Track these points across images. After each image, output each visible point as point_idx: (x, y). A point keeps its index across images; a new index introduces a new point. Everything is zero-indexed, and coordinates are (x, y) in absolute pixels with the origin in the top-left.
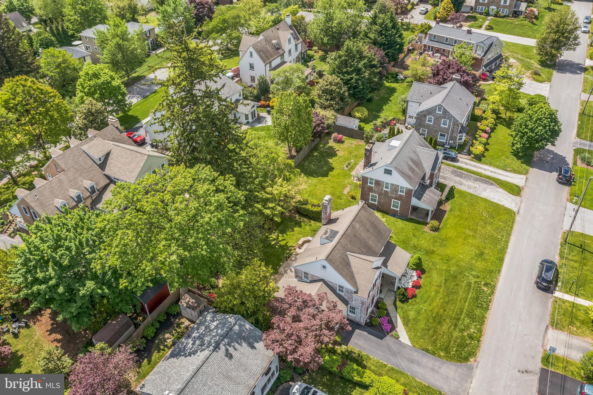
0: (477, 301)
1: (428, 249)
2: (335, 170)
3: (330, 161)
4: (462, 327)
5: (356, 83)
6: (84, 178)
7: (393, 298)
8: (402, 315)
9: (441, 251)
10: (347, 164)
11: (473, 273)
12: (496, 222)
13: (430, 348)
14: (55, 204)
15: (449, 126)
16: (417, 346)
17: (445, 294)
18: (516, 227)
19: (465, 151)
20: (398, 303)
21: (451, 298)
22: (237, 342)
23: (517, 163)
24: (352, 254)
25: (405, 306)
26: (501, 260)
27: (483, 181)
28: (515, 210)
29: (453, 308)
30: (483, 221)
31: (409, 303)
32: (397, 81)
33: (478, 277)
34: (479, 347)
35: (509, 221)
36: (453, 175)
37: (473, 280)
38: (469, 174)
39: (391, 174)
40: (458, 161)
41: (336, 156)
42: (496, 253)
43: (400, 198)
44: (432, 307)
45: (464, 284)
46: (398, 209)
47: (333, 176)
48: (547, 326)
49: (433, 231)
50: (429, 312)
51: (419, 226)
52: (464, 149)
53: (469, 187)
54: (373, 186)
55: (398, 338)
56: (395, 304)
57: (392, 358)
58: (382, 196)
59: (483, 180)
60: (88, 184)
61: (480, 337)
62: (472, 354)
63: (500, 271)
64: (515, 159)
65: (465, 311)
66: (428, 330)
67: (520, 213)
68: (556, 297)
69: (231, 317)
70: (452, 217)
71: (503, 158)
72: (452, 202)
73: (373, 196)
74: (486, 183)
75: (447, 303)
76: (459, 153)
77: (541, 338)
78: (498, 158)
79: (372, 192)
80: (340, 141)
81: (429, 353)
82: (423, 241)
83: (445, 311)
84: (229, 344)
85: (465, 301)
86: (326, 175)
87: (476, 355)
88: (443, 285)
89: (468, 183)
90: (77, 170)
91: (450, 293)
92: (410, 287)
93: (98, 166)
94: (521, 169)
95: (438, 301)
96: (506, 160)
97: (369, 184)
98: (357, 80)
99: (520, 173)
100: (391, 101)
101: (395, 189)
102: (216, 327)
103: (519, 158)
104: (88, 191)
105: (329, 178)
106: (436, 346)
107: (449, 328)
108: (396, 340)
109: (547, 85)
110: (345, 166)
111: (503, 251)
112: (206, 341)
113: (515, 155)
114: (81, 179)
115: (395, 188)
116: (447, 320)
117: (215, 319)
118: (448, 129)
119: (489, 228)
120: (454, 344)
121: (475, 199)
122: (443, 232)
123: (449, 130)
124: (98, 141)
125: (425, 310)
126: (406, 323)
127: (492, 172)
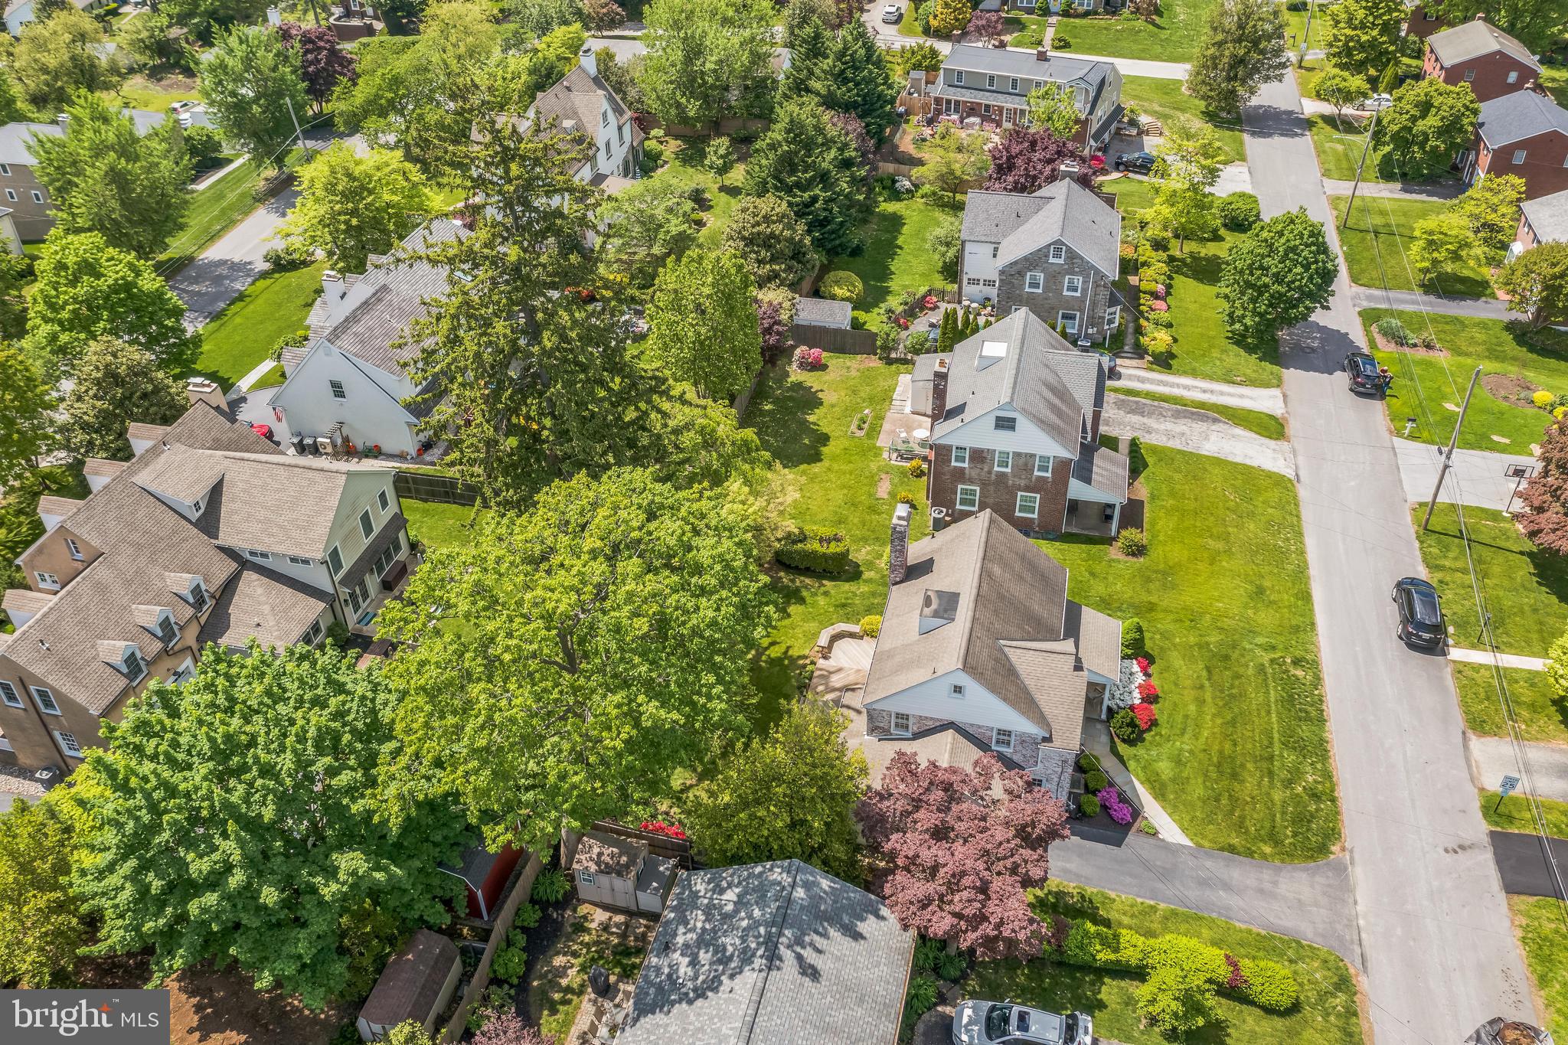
0: (1294, 705)
1: (1136, 600)
2: (832, 443)
3: (811, 418)
4: (1284, 774)
5: (825, 209)
6: (166, 568)
7: (1105, 739)
8: (1141, 774)
9: (1167, 600)
10: (856, 422)
11: (1260, 640)
12: (1260, 511)
13: (1235, 841)
14: (103, 656)
15: (1084, 291)
16: (1206, 844)
17: (1221, 704)
18: (1307, 514)
19: (1126, 348)
20: (1122, 748)
21: (1236, 710)
22: (817, 932)
23: (1248, 363)
24: (1014, 643)
25: (1140, 750)
26: (1306, 597)
27: (1192, 416)
28: (1290, 473)
29: (1250, 734)
30: (1234, 511)
31: (1147, 743)
32: (896, 195)
33: (1274, 648)
34: (1338, 813)
35: (1288, 503)
36: (1122, 412)
37: (1266, 658)
38: (1156, 403)
39: (1013, 428)
40: (1119, 376)
41: (821, 404)
42: (1290, 584)
43: (1037, 486)
44: (1202, 740)
45: (1250, 672)
46: (1035, 516)
47: (834, 458)
48: (1464, 733)
49: (1134, 555)
50: (1201, 756)
51: (1095, 549)
52: (1123, 345)
53: (1170, 435)
54: (966, 465)
55: (1155, 834)
56: (1114, 751)
57: (1160, 885)
58: (992, 488)
59: (1193, 413)
60: (182, 582)
61: (1333, 791)
62: (1332, 834)
63: (1313, 624)
64: (1242, 352)
65: (1276, 736)
66: (1217, 800)
67: (1302, 479)
68: (1454, 662)
69: (771, 870)
70: (1162, 514)
71: (1215, 353)
72: (1147, 478)
73: (964, 492)
74: (1203, 418)
75: (1233, 723)
76: (1117, 355)
77: (1463, 763)
78: (1204, 355)
79: (964, 483)
80: (817, 366)
81: (1238, 854)
82: (1119, 585)
83: (1235, 745)
84: (798, 941)
85: (1269, 713)
86: (816, 458)
87: (1339, 834)
88: (1207, 684)
89: (1162, 427)
90: (139, 547)
91: (1230, 699)
92: (1137, 702)
93: (195, 525)
94: (1265, 376)
95: (1210, 726)
96: (1224, 357)
97: (954, 464)
98: (826, 201)
99: (1266, 385)
100: (901, 248)
101: (1026, 465)
102: (740, 903)
103: (1250, 350)
104: (187, 602)
105: (826, 463)
106: (1247, 832)
107: (1259, 784)
108: (1152, 841)
109: (1240, 169)
110: (853, 428)
111: (1301, 574)
112: (730, 949)
113: (1238, 343)
114: (157, 570)
115: (1025, 461)
116: (1250, 766)
117: (724, 884)
118: (1082, 299)
119: (1252, 526)
120: (1283, 820)
121: (1195, 464)
122: (1157, 555)
123: (1084, 302)
124: (176, 454)
125: (1191, 752)
126: (1160, 792)
127: (1204, 391)
